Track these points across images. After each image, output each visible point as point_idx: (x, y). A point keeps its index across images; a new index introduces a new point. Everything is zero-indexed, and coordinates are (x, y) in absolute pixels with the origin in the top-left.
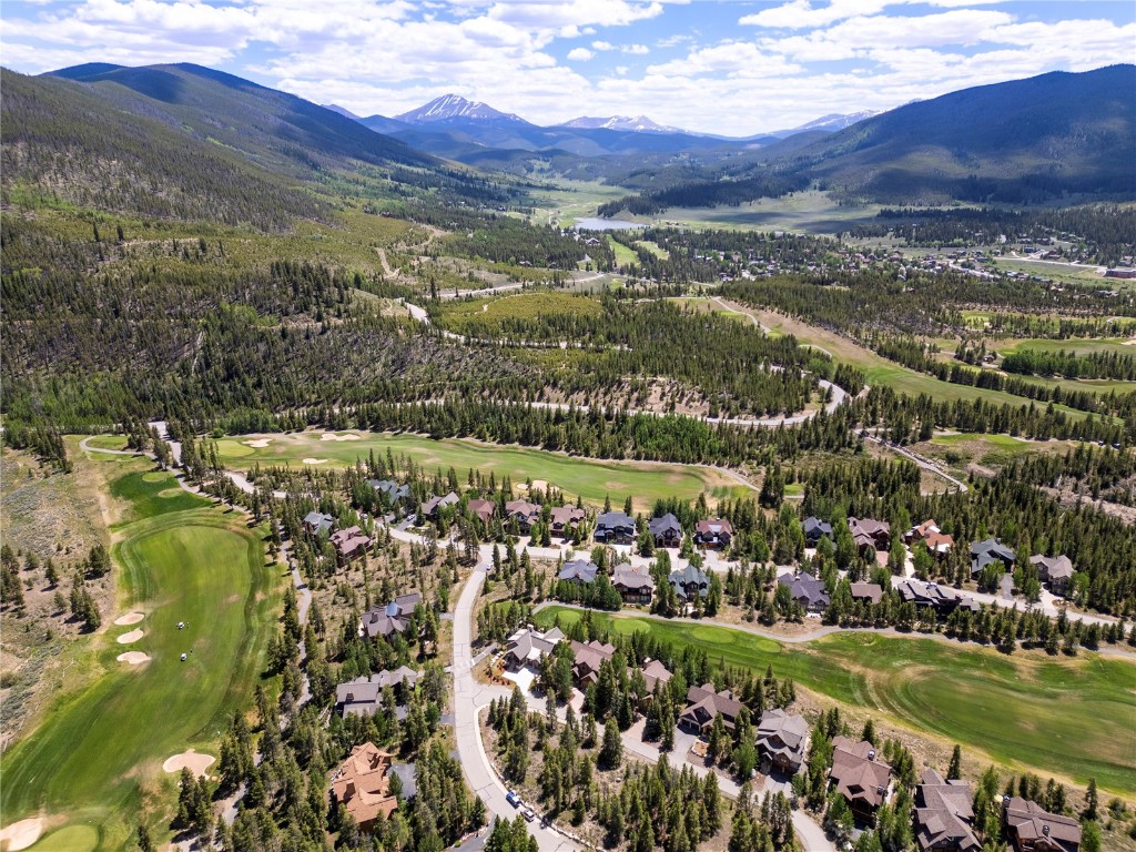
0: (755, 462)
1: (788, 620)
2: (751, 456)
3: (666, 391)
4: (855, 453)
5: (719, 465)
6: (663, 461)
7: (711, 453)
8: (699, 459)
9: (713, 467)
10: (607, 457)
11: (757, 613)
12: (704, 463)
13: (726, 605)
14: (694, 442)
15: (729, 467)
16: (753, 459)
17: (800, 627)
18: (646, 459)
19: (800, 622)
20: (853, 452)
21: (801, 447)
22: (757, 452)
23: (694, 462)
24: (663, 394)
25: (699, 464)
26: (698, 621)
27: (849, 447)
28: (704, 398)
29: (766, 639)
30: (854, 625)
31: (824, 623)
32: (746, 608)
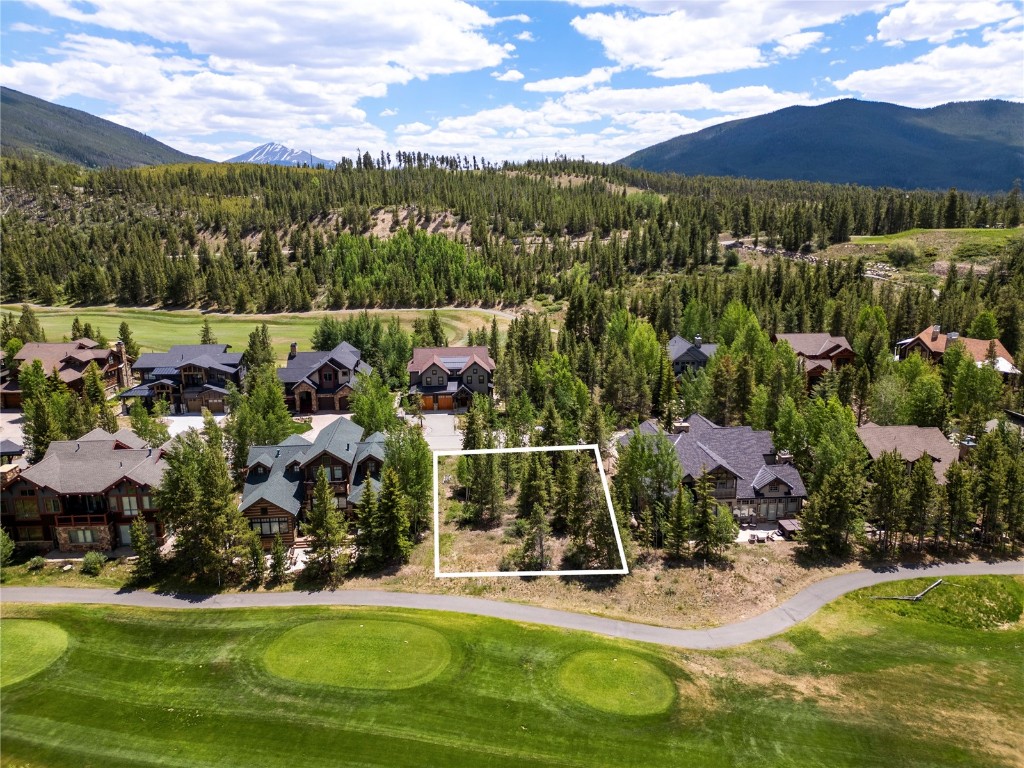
0: (551, 298)
1: (673, 561)
2: (543, 289)
3: (401, 218)
4: (726, 270)
5: (485, 305)
6: (382, 307)
7: (471, 288)
8: (451, 299)
9: (475, 309)
10: (279, 310)
11: (557, 547)
12: (459, 305)
13: (452, 529)
14: (439, 271)
15: (505, 307)
16: (548, 291)
17: (725, 581)
18: (351, 306)
19: (722, 564)
20: (721, 269)
21: (631, 270)
22: (554, 280)
23: (439, 304)
24: (396, 223)
25: (451, 307)
26: (323, 599)
27: (714, 263)
28: (463, 220)
29: (599, 646)
30: (910, 557)
31: (805, 559)
32: (519, 533)
